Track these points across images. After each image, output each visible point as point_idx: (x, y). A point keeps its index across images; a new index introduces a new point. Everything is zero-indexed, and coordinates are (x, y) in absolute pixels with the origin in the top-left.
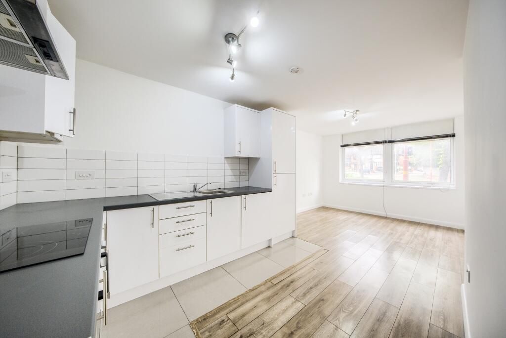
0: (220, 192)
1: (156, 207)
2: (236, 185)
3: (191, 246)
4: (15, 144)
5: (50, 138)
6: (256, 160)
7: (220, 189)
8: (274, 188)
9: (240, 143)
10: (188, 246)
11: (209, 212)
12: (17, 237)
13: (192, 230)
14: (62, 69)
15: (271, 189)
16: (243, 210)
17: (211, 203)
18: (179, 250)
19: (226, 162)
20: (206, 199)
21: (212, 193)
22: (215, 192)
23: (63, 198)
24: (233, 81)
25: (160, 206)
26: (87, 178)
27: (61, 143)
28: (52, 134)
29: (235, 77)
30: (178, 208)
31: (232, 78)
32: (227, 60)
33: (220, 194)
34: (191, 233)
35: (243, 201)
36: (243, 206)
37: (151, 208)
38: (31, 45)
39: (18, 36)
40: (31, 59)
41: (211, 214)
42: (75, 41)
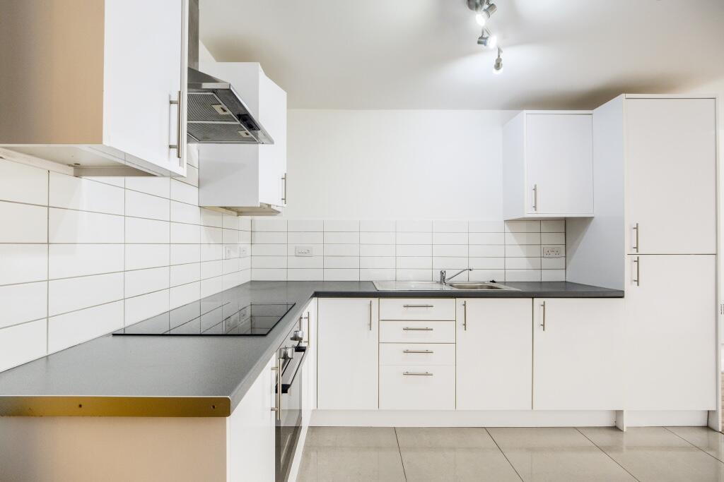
0: (492, 288)
1: (375, 301)
2: (534, 277)
3: (427, 374)
4: (249, 218)
5: (267, 210)
6: (584, 222)
7: (493, 282)
8: (629, 288)
9: (535, 189)
10: (424, 372)
11: (460, 320)
12: (251, 316)
13: (429, 347)
14: (265, 135)
15: (623, 292)
16: (538, 330)
17: (465, 305)
18: (407, 374)
19: (507, 230)
20: (455, 297)
21: (476, 288)
22: (481, 287)
23: (283, 278)
24: (501, 71)
25: (381, 299)
26: (305, 255)
27: (280, 214)
28: (269, 206)
29: (502, 62)
30: (407, 306)
31: (498, 66)
32: (477, 40)
33: (491, 292)
34: (427, 352)
35: (538, 310)
36: (538, 320)
37: (367, 300)
38: (238, 123)
39: (228, 118)
40: (242, 133)
41: (465, 325)
42: (285, 94)
